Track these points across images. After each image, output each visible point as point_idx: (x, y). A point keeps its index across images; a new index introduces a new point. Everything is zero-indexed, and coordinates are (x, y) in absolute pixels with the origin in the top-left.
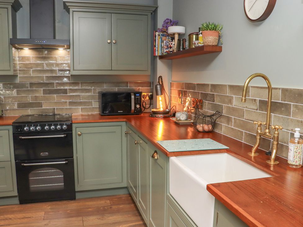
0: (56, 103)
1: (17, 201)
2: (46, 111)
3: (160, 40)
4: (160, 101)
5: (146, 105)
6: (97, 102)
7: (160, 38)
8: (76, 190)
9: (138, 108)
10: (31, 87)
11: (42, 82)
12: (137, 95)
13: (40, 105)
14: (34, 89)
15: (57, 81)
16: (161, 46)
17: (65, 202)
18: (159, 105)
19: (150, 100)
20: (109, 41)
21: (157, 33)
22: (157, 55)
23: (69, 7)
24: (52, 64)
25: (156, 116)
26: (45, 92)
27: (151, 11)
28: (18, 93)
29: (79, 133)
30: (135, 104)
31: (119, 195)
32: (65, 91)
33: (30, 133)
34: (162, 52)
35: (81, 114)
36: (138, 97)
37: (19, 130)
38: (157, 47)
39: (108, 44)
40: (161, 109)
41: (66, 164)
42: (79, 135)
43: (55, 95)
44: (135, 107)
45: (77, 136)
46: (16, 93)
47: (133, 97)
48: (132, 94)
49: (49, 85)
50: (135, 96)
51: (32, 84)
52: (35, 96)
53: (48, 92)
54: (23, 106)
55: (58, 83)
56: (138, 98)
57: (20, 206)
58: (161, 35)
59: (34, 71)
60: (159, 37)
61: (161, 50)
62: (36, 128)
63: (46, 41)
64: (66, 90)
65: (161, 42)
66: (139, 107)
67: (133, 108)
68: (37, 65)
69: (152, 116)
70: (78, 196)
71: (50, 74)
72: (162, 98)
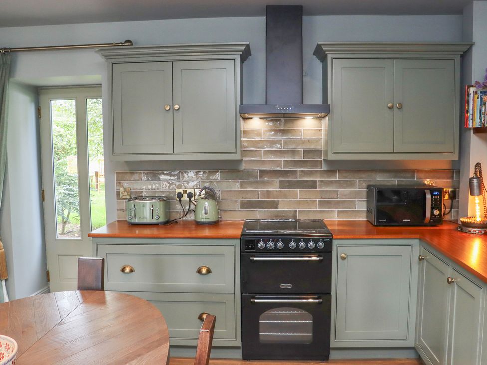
0: (299, 203)
1: (238, 354)
2: (284, 215)
3: (478, 102)
4: (477, 205)
5: (445, 208)
6: (363, 202)
7: (478, 98)
8: (331, 346)
9: (435, 216)
10: (261, 176)
11: (279, 168)
12: (434, 194)
13: (274, 205)
14: (266, 179)
15: (302, 169)
16: (480, 111)
17: (312, 363)
18: (474, 211)
19: (450, 201)
20: (389, 105)
21: (472, 90)
22: (470, 126)
23: (326, 53)
24: (295, 142)
25: (469, 231)
26: (283, 185)
27: (459, 52)
28: (241, 186)
29: (343, 255)
30: (432, 209)
31: (400, 360)
32: (313, 185)
33: (266, 251)
34: (483, 122)
35: (339, 221)
36: (436, 197)
37: (250, 247)
38: (471, 112)
39: (388, 109)
40: (478, 219)
41: (319, 303)
42: (343, 259)
43: (298, 190)
44: (432, 214)
45: (340, 259)
46: (239, 186)
47: (428, 197)
48: (427, 192)
49: (289, 174)
50: (432, 195)
51: (263, 173)
52: (268, 191)
53: (288, 184)
54: (248, 205)
55: (302, 171)
56: (436, 199)
57: (244, 362)
58: (481, 92)
59: (267, 152)
60: (476, 96)
61: (480, 118)
62: (276, 245)
63: (293, 107)
64: (315, 182)
65: (480, 105)
66: (437, 214)
67: (428, 215)
68: (273, 142)
69: (461, 230)
70: (333, 355)
71: (291, 157)
72: (479, 199)
